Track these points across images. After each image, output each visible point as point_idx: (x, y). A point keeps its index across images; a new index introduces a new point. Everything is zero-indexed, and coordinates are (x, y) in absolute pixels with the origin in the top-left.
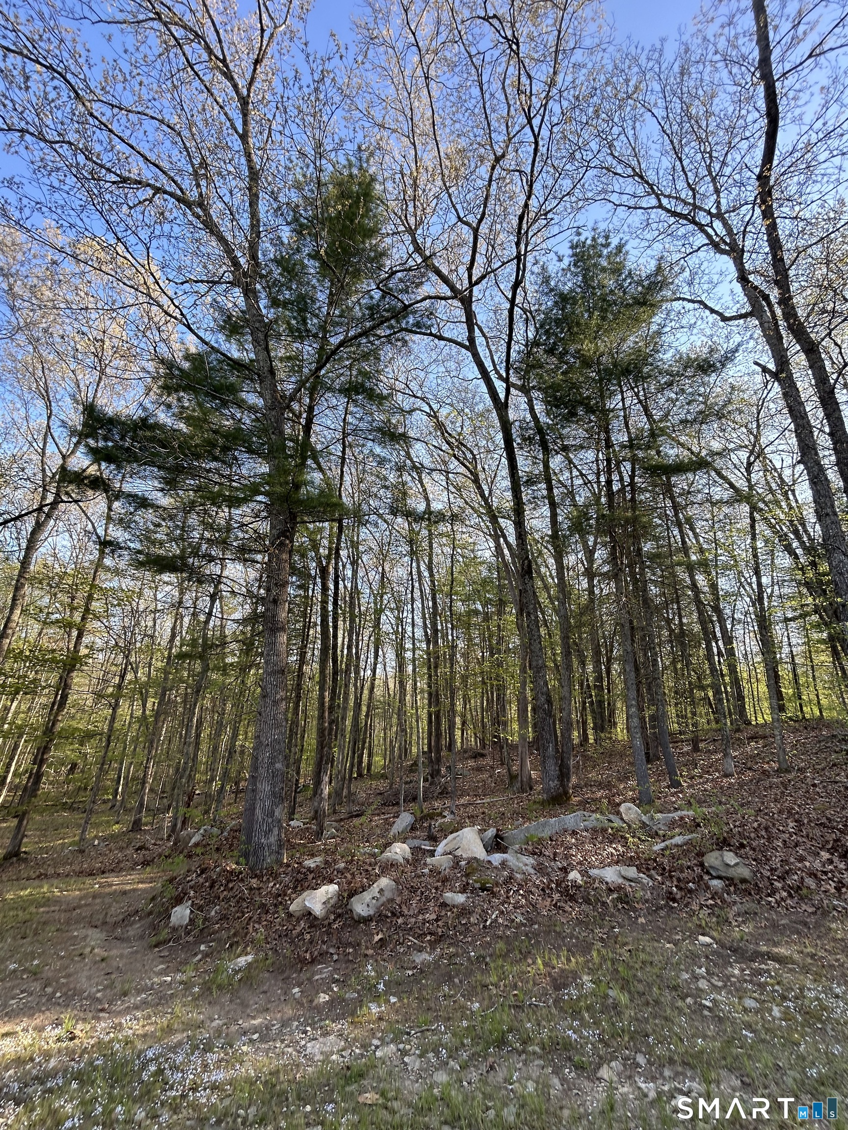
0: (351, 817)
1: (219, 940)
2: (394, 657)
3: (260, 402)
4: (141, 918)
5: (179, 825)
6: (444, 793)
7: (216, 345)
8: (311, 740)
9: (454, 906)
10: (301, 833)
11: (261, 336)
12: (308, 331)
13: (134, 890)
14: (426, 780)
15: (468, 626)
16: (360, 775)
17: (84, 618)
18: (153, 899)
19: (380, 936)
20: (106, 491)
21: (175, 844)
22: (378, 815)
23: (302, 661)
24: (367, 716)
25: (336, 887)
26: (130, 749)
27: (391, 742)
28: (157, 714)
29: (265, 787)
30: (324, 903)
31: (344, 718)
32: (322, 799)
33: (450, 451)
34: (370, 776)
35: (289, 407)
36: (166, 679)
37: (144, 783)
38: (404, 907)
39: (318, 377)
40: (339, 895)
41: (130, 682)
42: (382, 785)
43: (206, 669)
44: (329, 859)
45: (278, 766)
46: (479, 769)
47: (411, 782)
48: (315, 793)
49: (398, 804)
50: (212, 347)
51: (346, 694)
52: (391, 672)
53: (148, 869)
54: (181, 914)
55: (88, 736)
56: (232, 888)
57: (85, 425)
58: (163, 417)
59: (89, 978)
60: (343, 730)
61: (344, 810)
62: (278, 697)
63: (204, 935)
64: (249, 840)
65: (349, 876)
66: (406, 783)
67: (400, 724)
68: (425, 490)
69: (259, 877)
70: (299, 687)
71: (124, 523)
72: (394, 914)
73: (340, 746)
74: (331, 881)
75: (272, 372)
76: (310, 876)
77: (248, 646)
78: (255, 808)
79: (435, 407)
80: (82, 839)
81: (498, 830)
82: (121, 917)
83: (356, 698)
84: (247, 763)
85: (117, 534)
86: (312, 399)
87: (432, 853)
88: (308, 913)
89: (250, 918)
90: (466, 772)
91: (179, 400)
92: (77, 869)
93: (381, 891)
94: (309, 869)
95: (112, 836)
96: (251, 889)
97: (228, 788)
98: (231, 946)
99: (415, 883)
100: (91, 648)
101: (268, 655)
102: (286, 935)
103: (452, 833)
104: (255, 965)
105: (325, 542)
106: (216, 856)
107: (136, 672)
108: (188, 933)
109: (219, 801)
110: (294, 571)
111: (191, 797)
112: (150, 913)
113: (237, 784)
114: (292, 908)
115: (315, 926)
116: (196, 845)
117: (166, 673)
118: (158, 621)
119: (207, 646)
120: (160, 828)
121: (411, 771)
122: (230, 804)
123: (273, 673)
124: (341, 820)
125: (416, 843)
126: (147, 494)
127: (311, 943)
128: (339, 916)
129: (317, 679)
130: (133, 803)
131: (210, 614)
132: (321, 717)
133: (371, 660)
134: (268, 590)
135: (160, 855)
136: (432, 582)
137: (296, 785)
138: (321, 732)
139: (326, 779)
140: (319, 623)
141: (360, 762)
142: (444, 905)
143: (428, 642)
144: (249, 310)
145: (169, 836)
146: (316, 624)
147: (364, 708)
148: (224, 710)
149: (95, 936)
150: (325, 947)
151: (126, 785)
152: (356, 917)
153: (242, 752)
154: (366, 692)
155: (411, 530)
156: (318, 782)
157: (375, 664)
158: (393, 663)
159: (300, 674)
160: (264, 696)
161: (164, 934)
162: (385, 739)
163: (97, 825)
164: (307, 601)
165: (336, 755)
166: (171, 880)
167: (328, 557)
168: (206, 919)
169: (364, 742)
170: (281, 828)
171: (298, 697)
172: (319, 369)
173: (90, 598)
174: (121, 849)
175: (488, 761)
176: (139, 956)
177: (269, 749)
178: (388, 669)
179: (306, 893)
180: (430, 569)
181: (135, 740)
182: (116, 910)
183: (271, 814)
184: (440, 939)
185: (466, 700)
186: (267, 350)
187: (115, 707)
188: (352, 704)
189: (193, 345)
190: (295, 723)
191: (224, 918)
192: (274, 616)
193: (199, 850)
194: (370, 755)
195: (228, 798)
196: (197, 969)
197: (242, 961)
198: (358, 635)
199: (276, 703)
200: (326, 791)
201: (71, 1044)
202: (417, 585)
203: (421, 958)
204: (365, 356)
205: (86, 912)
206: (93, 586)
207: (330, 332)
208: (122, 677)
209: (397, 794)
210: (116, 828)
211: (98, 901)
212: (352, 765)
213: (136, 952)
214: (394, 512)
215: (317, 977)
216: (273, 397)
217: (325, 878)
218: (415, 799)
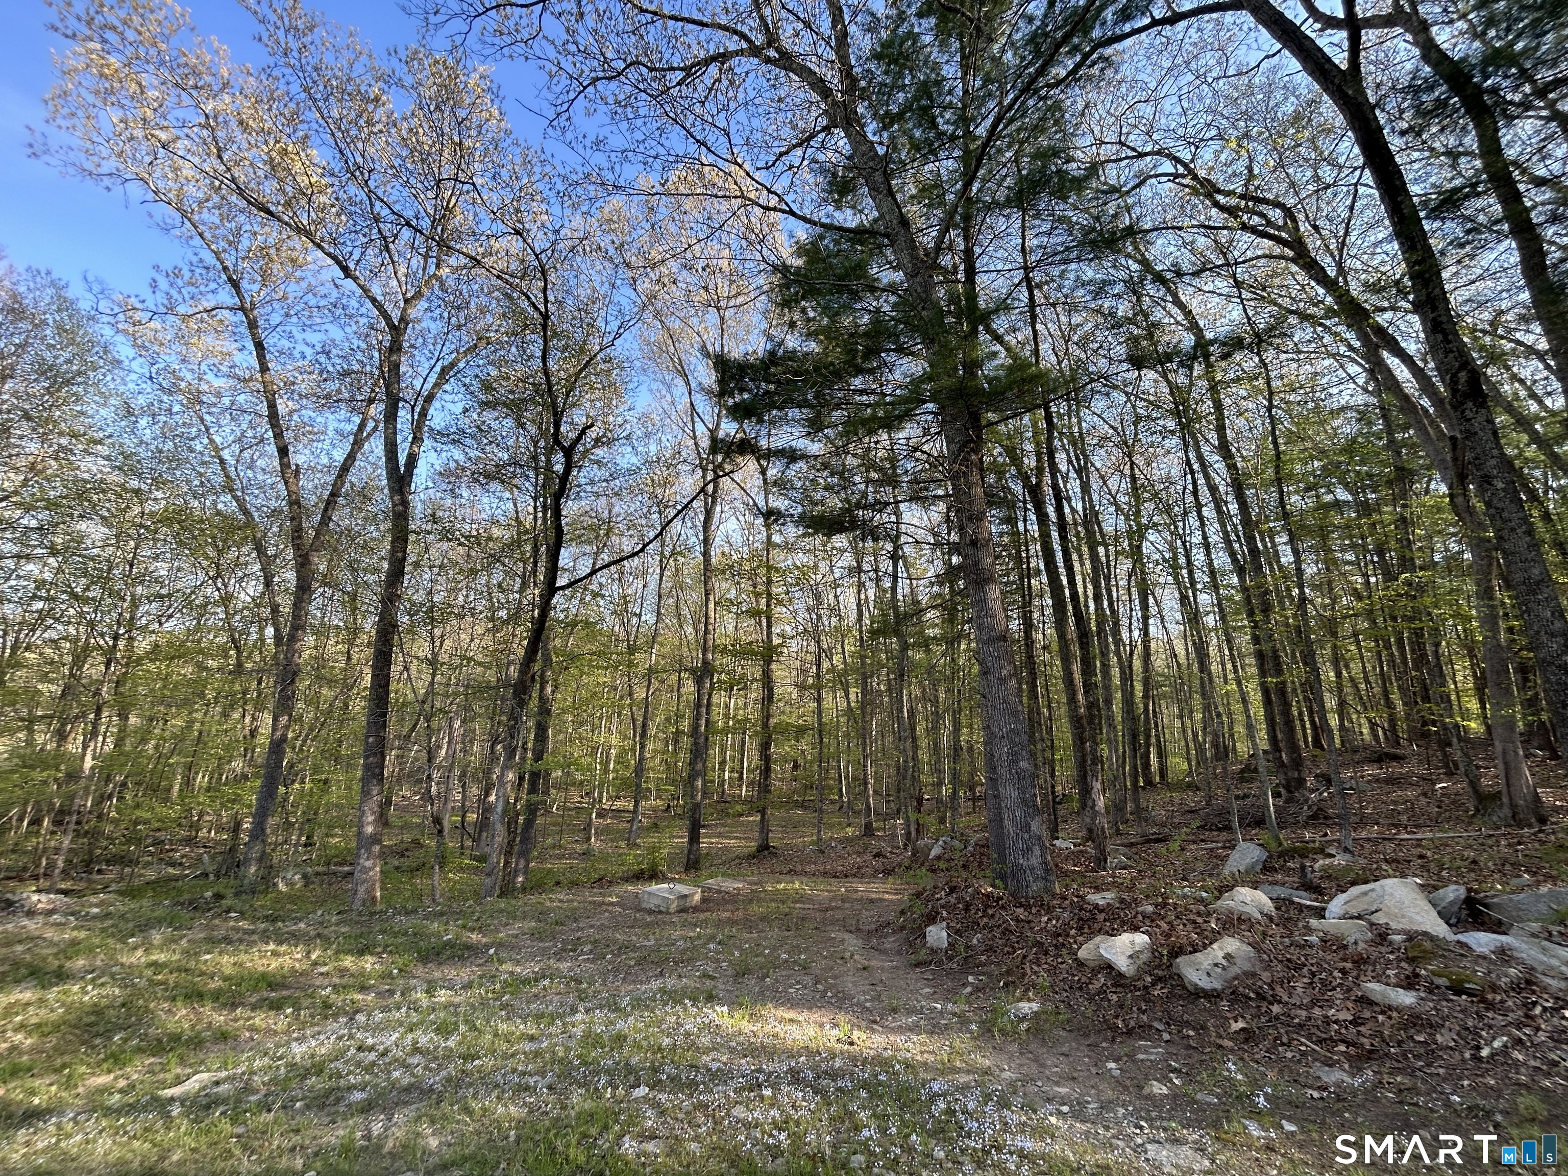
0: (1148, 841)
1: (990, 975)
2: (1177, 606)
3: (898, 276)
4: (894, 932)
5: (913, 834)
6: (1318, 817)
7: (828, 221)
8: (1063, 732)
9: (1390, 1008)
10: (1074, 856)
11: (878, 177)
12: (942, 134)
13: (881, 900)
14: (1277, 795)
15: (1323, 533)
16: (1149, 783)
17: (768, 605)
18: (903, 912)
19: (1241, 1024)
20: (753, 453)
21: (914, 854)
22: (1194, 842)
23: (1028, 625)
24: (1146, 696)
25: (1146, 938)
26: (843, 746)
27: (1195, 735)
28: (863, 706)
29: (1010, 793)
30: (1131, 957)
31: (1109, 702)
32: (1096, 814)
33: (1232, 223)
34: (1170, 787)
35: (936, 266)
36: (863, 663)
37: (866, 783)
38: (1278, 989)
39: (969, 199)
40: (1154, 950)
41: (828, 671)
42: (1193, 799)
43: (905, 647)
44: (1125, 896)
45: (1023, 764)
46: (1392, 781)
47: (1245, 796)
48: (1084, 806)
49: (1228, 828)
50: (823, 225)
51: (1106, 667)
52: (1175, 630)
53: (890, 879)
54: (937, 935)
55: (801, 731)
56: (993, 916)
57: (721, 382)
58: (792, 342)
59: (855, 984)
60: (1110, 718)
61: (1134, 832)
62: (1004, 672)
63: (968, 964)
64: (1002, 859)
65: (1165, 926)
66: (1237, 797)
67: (1206, 708)
68: (1188, 313)
69: (1027, 907)
70: (1030, 657)
71: (782, 484)
72: (1261, 997)
73: (1109, 741)
74: (1136, 929)
75: (904, 222)
76: (1101, 917)
77: (950, 611)
78: (1002, 820)
79: (1186, 156)
80: (820, 839)
81: (1469, 890)
82: (873, 926)
83: (1122, 672)
84: (980, 763)
85: (779, 503)
86: (966, 238)
87: (1320, 914)
88: (1109, 967)
89: (1025, 957)
90: (1363, 785)
91: (804, 311)
92: (821, 868)
93: (1228, 957)
94: (1096, 906)
95: (847, 839)
96: (1017, 920)
97: (961, 793)
98: (1006, 985)
99: (1294, 954)
100: (783, 636)
101: (979, 617)
102: (1081, 989)
103: (1354, 883)
104: (1043, 1017)
105: (1029, 447)
106: (964, 875)
107: (831, 659)
108: (950, 958)
109: (954, 809)
110: (992, 500)
111: (920, 801)
112: (903, 928)
113: (972, 789)
114: (1082, 954)
115: (1121, 986)
116: (938, 858)
117: (863, 657)
118: (841, 598)
119: (902, 619)
120: (894, 836)
121: (1242, 780)
122: (968, 814)
123: (991, 641)
124: (1132, 845)
125: (1282, 892)
126: (794, 444)
127: (1121, 1007)
128: (1160, 979)
129: (1055, 647)
130: (860, 806)
131: (895, 577)
132: (1072, 699)
133: (1138, 613)
134: (961, 529)
135: (900, 865)
136: (1232, 467)
137: (1053, 793)
138: (1076, 721)
139: (1098, 786)
140: (1042, 566)
141: (1147, 765)
142: (1365, 1001)
143: (1241, 571)
144: (855, 150)
145: (905, 845)
146: (1038, 572)
147: (1139, 688)
148: (937, 697)
149: (852, 943)
150: (1145, 1018)
151: (848, 784)
152: (1190, 987)
153: (971, 749)
154: (1137, 664)
155: (1174, 388)
156: (1086, 791)
157: (1146, 618)
158: (1178, 616)
159: (1029, 642)
160: (985, 673)
161: (923, 955)
162: (1184, 731)
163: (831, 827)
164: (1018, 541)
165: (1106, 754)
166: (918, 895)
167: (1040, 470)
168: (967, 947)
169: (1148, 737)
170: (1043, 848)
171: (1033, 675)
172: (968, 185)
173: (769, 582)
174: (859, 854)
175: (1412, 768)
176: (901, 972)
177: (1005, 742)
178: (1170, 627)
179: (1098, 939)
180: (1224, 448)
181: (847, 735)
182: (869, 918)
183: (1027, 828)
184: (1370, 1055)
185: (1337, 661)
186: (891, 193)
187: (819, 700)
188: (1117, 681)
189: (802, 233)
190: (1034, 711)
191: (990, 949)
192: (976, 564)
193: (942, 865)
194: (1161, 755)
195: (964, 805)
196: (969, 1003)
197: (1027, 1007)
198: (1108, 578)
199: (1002, 681)
200: (1101, 803)
201: (851, 1048)
202: (1201, 481)
203: (1333, 1076)
204: (1038, 129)
205: (839, 915)
206: (769, 568)
207: (973, 119)
208: (819, 666)
209: (1224, 813)
210: (849, 830)
211: (847, 905)
212: (1134, 767)
213: (897, 968)
214: (1137, 362)
215: (1141, 1056)
216: (914, 257)
217: (1123, 923)
218: (1260, 822)
